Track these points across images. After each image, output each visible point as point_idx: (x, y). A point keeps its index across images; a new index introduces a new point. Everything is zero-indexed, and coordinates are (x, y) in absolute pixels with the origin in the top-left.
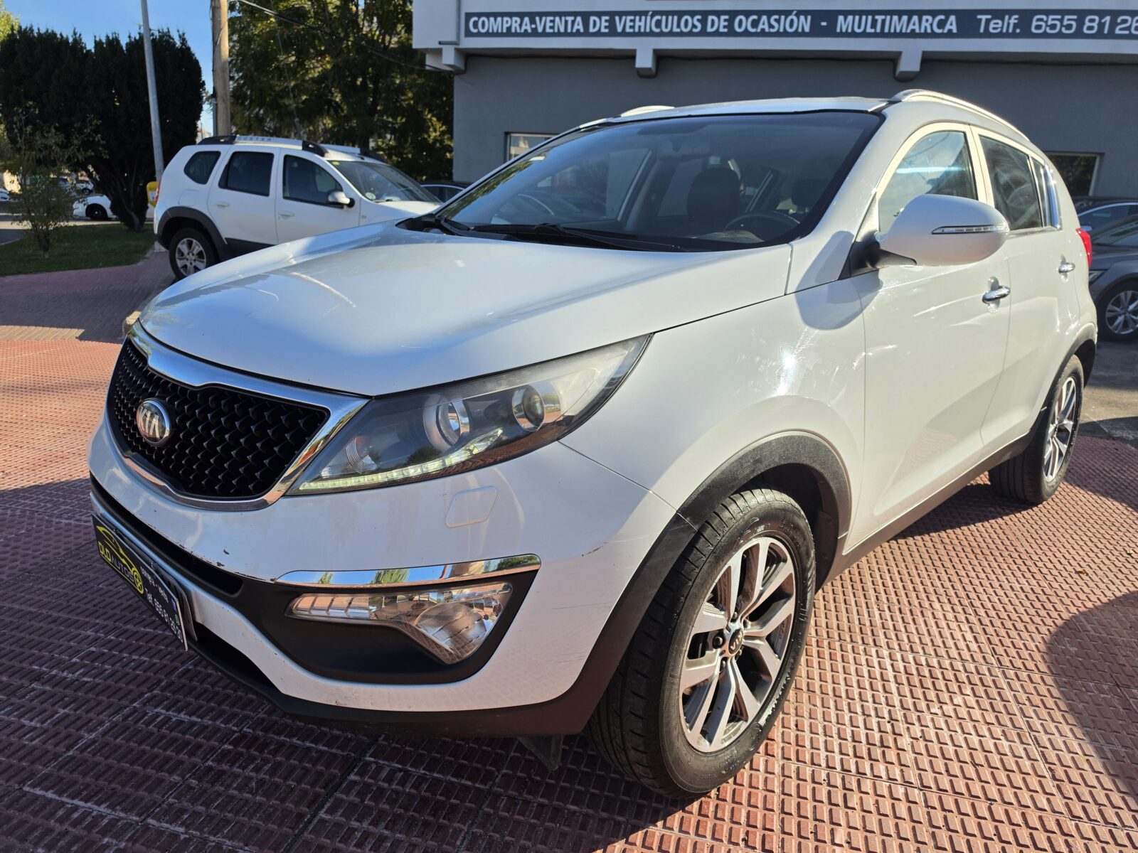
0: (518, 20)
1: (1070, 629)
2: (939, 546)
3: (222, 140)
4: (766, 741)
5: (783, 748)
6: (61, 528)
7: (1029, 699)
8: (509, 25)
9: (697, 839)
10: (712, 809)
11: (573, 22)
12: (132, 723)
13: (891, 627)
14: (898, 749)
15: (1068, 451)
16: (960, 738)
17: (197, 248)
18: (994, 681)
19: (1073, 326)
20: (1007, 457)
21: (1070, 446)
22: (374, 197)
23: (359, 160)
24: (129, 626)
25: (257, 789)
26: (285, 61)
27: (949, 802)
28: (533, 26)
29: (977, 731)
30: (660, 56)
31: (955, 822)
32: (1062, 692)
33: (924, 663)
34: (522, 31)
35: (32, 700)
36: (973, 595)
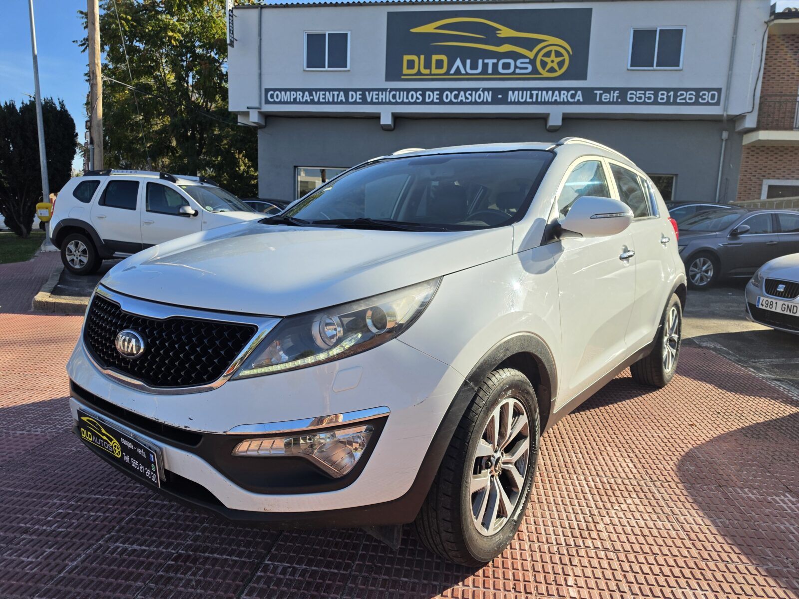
0: (301, 93)
1: (689, 457)
2: (605, 414)
3: (101, 173)
4: (517, 533)
5: (528, 536)
6: (17, 437)
7: (670, 498)
8: (295, 97)
9: (485, 590)
10: (491, 573)
11: (338, 95)
12: (101, 553)
13: (584, 463)
14: (598, 531)
15: (676, 354)
16: (633, 522)
17: (82, 247)
18: (649, 489)
19: (671, 277)
20: (641, 357)
21: (677, 350)
22: (212, 209)
23: (200, 185)
24: (83, 495)
25: (197, 586)
26: (135, 120)
27: (632, 557)
28: (311, 98)
29: (642, 518)
30: (396, 117)
31: (636, 568)
32: (689, 492)
33: (606, 482)
34: (304, 100)
35: (25, 545)
36: (630, 441)
